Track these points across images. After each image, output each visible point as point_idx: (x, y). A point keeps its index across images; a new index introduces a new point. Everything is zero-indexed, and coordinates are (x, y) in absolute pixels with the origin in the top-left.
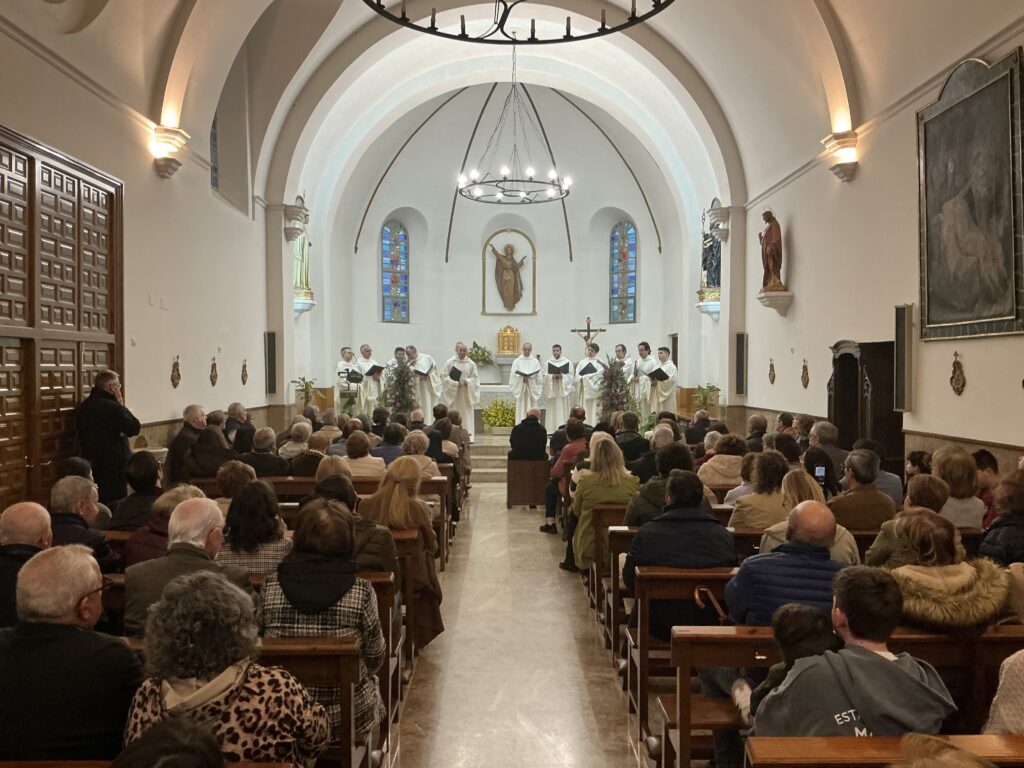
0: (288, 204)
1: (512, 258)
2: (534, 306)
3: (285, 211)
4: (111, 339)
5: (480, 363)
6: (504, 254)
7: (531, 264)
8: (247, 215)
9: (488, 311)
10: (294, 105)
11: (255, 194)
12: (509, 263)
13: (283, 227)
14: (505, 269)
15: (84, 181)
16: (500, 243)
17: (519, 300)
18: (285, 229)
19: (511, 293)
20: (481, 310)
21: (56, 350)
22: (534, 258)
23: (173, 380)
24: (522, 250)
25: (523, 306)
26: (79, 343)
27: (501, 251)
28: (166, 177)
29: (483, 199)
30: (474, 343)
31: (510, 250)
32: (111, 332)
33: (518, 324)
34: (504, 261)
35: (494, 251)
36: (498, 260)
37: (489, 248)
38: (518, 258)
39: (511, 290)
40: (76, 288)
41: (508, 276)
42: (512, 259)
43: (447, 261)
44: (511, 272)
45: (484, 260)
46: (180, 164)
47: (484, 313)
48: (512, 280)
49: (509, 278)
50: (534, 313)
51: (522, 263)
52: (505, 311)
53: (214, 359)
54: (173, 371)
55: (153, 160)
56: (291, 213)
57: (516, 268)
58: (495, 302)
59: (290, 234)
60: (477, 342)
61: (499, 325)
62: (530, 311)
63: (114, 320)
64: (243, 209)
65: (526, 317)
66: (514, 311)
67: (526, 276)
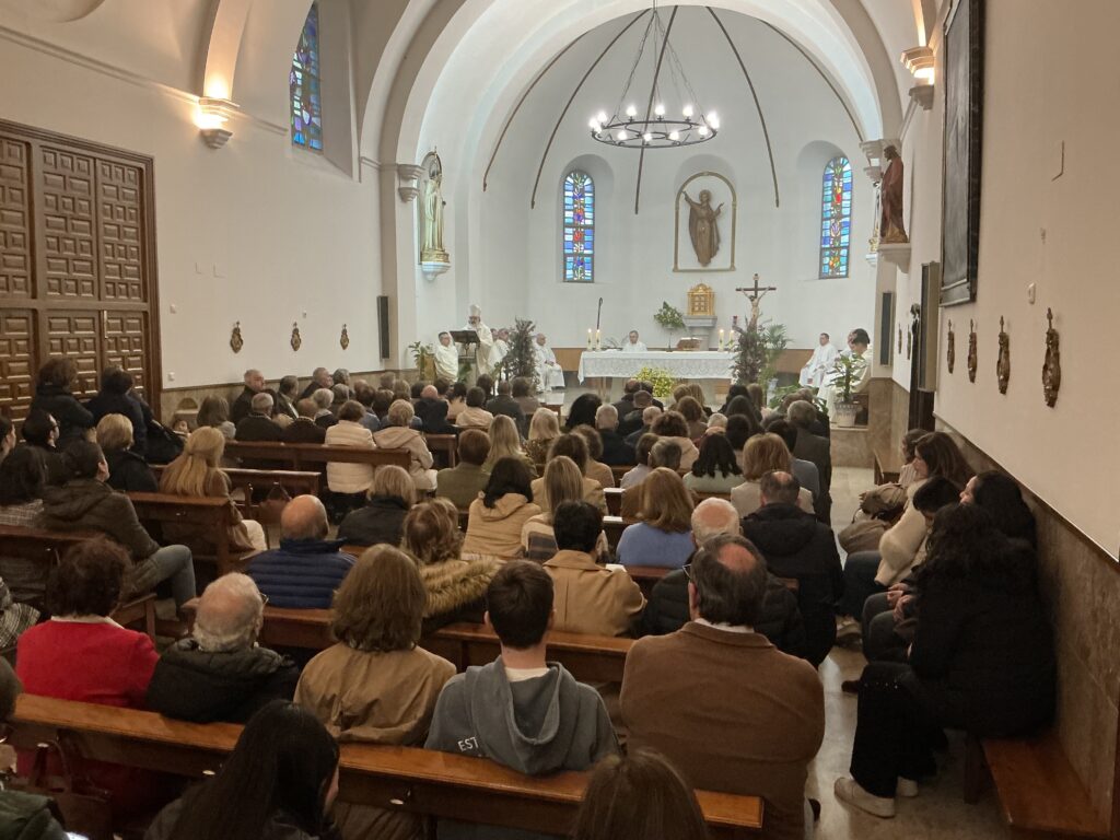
0: (400, 163)
2: (733, 261)
3: (398, 171)
4: (145, 306)
5: (670, 326)
6: (699, 202)
7: (730, 212)
8: (351, 175)
9: (680, 267)
10: (405, 58)
11: (362, 155)
12: (704, 213)
13: (396, 187)
14: (700, 218)
15: (100, 159)
16: (694, 189)
17: (715, 254)
18: (400, 189)
19: (706, 246)
20: (673, 267)
21: (69, 319)
22: (734, 205)
23: (232, 345)
24: (721, 196)
25: (720, 260)
26: (100, 312)
27: (696, 199)
28: (216, 148)
29: (627, 143)
30: (665, 303)
31: (706, 196)
32: (145, 301)
33: (713, 282)
34: (698, 209)
35: (687, 198)
36: (693, 210)
37: (683, 196)
38: (714, 205)
39: (707, 242)
40: (95, 261)
41: (703, 227)
42: (708, 207)
43: (637, 213)
44: (706, 223)
45: (677, 208)
46: (230, 134)
47: (676, 269)
48: (708, 232)
49: (704, 228)
50: (732, 268)
51: (719, 211)
52: (699, 267)
53: (295, 324)
54: (233, 337)
55: (197, 133)
56: (405, 172)
57: (712, 217)
58: (689, 257)
59: (405, 195)
60: (668, 303)
61: (691, 282)
62: (728, 265)
63: (149, 289)
64: (348, 171)
65: (724, 274)
66: (711, 267)
67: (724, 226)
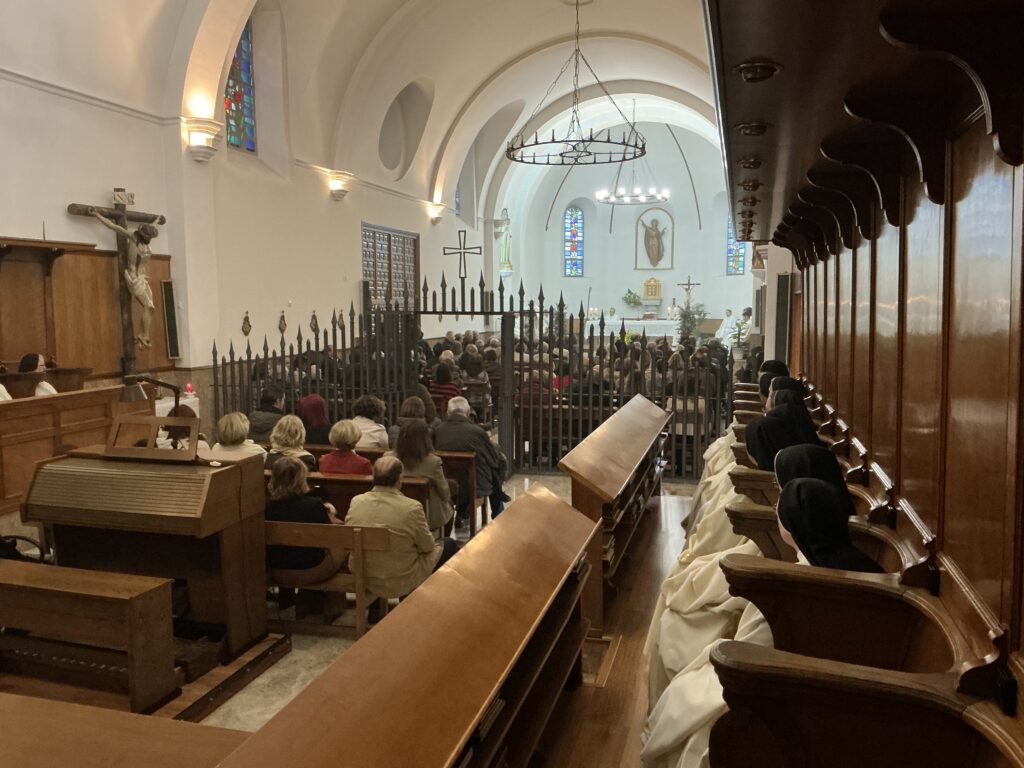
1: (657, 229)
2: (672, 263)
5: (632, 304)
6: (651, 226)
7: (670, 233)
9: (638, 267)
11: (479, 216)
12: (654, 233)
14: (651, 237)
17: (661, 259)
19: (656, 254)
20: (634, 266)
22: (673, 228)
23: (439, 319)
25: (664, 263)
27: (649, 224)
28: (436, 226)
30: (629, 290)
31: (655, 223)
33: (660, 277)
34: (650, 230)
35: (643, 224)
36: (647, 232)
37: (640, 222)
38: (660, 229)
39: (656, 253)
41: (654, 242)
43: (610, 232)
44: (656, 239)
45: (637, 231)
46: (441, 218)
47: (636, 268)
48: (656, 245)
50: (672, 268)
51: (663, 232)
52: (651, 267)
55: (430, 220)
57: (659, 236)
58: (644, 261)
60: (631, 290)
61: (646, 277)
62: (670, 266)
64: (472, 225)
65: (666, 271)
67: (666, 241)
